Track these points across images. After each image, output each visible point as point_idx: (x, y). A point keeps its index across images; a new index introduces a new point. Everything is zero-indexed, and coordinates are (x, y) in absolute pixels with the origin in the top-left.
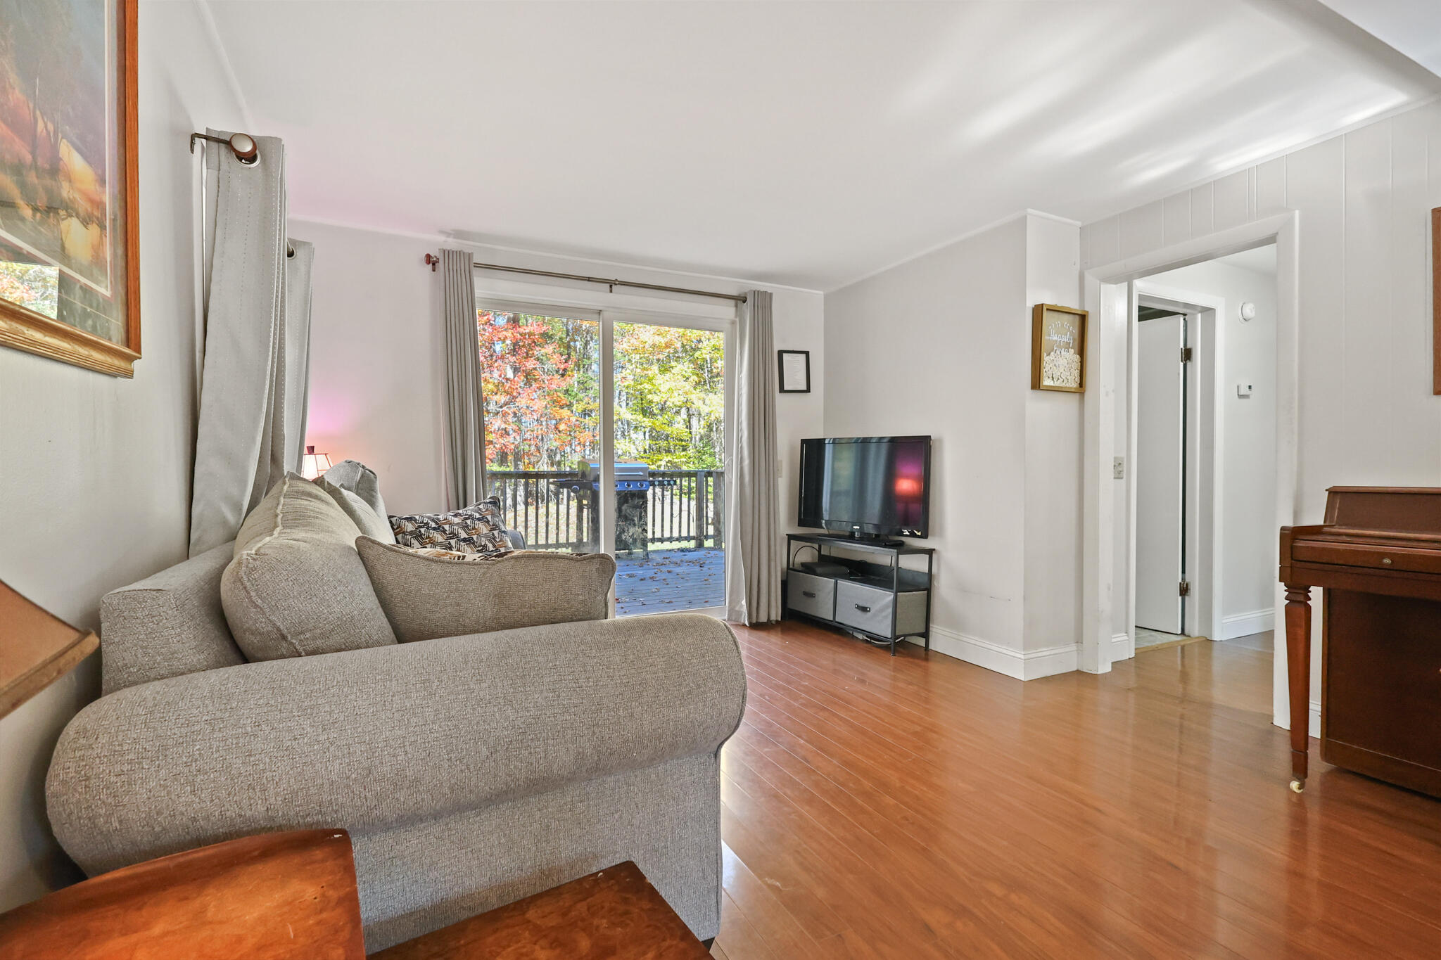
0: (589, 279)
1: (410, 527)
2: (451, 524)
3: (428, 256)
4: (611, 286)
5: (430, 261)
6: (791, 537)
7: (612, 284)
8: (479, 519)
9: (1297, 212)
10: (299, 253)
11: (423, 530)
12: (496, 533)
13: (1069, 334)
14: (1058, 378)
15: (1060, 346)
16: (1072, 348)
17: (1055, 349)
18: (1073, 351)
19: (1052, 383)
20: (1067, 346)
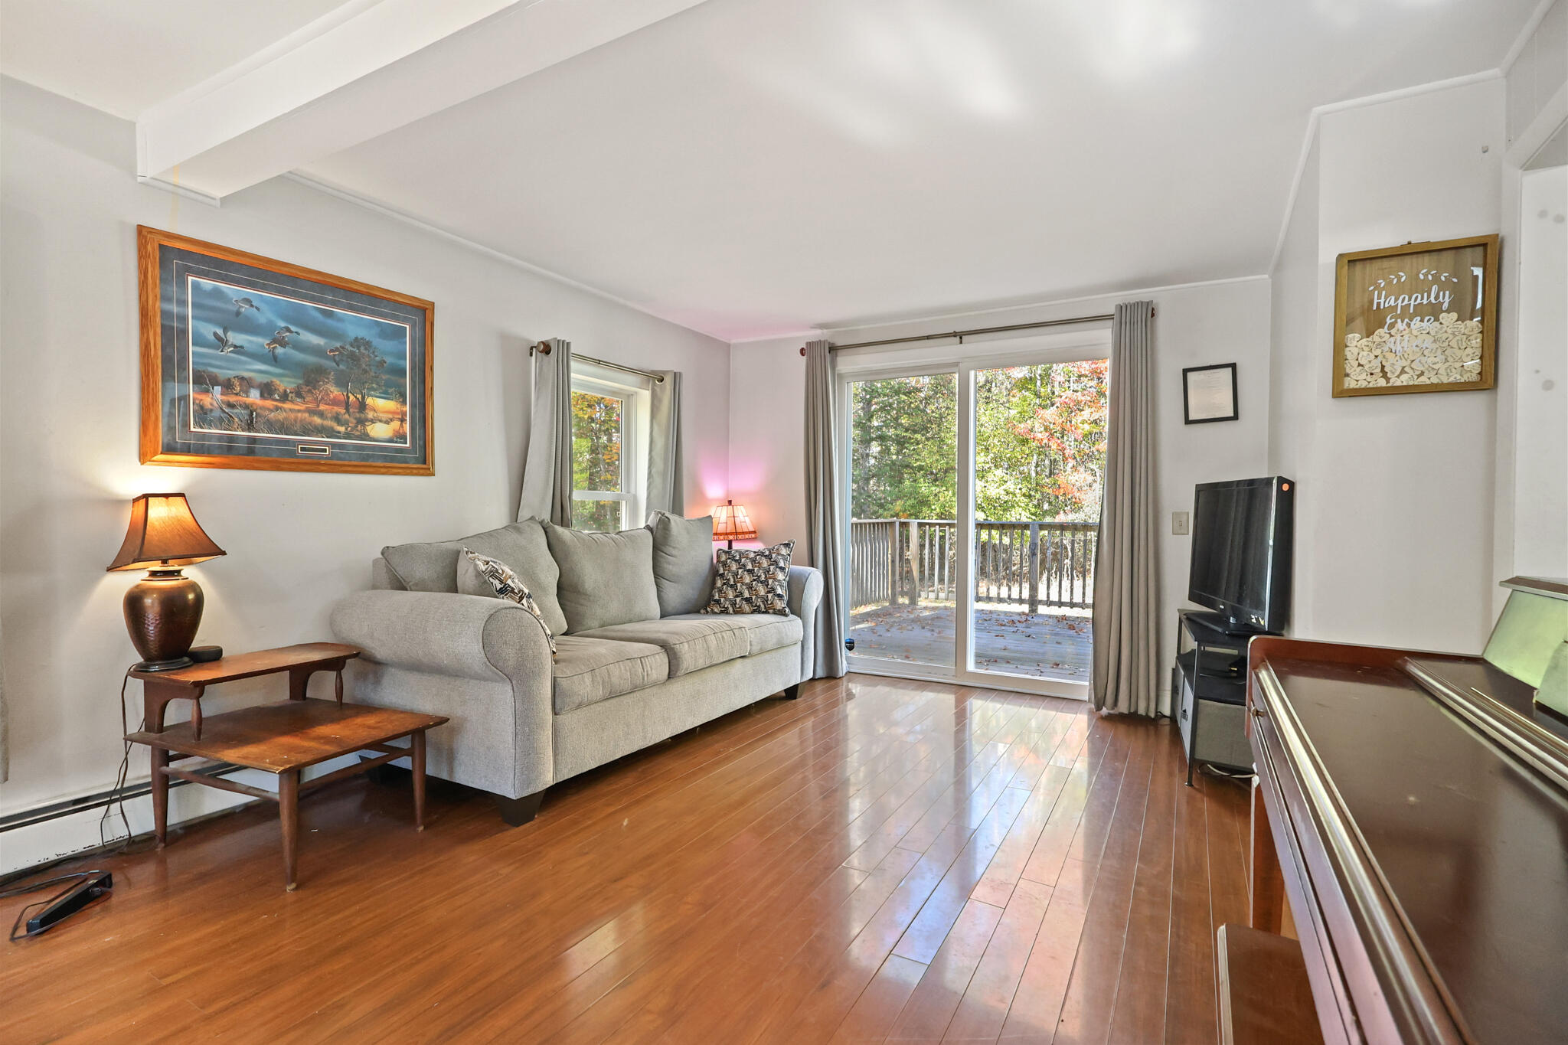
2: (747, 558)
3: (802, 349)
4: (961, 338)
5: (802, 352)
6: (1183, 615)
7: (960, 336)
8: (766, 556)
11: (729, 561)
12: (772, 568)
13: (1434, 288)
14: (1403, 371)
15: (1406, 314)
16: (1448, 311)
17: (1388, 321)
18: (1454, 315)
19: (1382, 383)
20: (1434, 311)
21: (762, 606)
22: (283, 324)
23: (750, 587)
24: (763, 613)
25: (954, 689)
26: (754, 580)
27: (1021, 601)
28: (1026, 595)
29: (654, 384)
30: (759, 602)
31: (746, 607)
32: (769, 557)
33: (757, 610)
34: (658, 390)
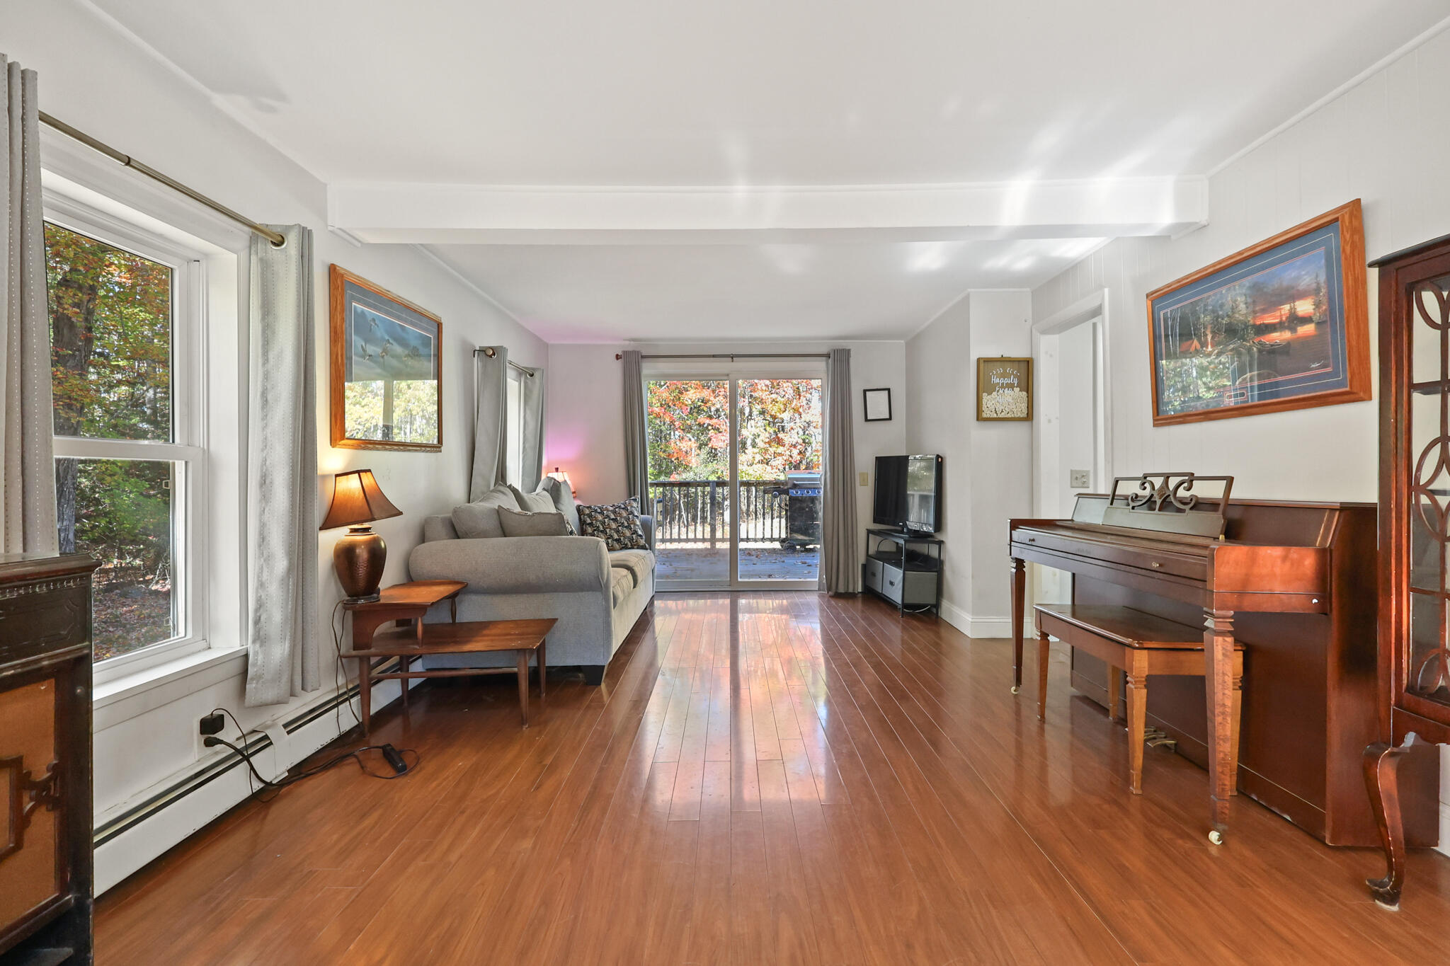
0: (714, 356)
1: (587, 511)
2: (608, 511)
3: (617, 355)
5: (618, 357)
6: (869, 532)
7: (732, 357)
8: (623, 508)
9: (1106, 290)
10: (537, 375)
11: (593, 513)
12: (631, 516)
13: (1012, 376)
14: (1002, 411)
15: (1003, 387)
16: (1017, 387)
17: (997, 389)
18: (1018, 389)
19: (995, 416)
20: (1011, 386)
21: (629, 544)
22: (387, 338)
23: (617, 531)
24: (630, 548)
25: (729, 593)
26: (619, 526)
27: (704, 540)
28: (708, 536)
29: (526, 377)
30: (627, 541)
31: (617, 546)
32: (625, 509)
33: (625, 547)
34: (529, 382)
